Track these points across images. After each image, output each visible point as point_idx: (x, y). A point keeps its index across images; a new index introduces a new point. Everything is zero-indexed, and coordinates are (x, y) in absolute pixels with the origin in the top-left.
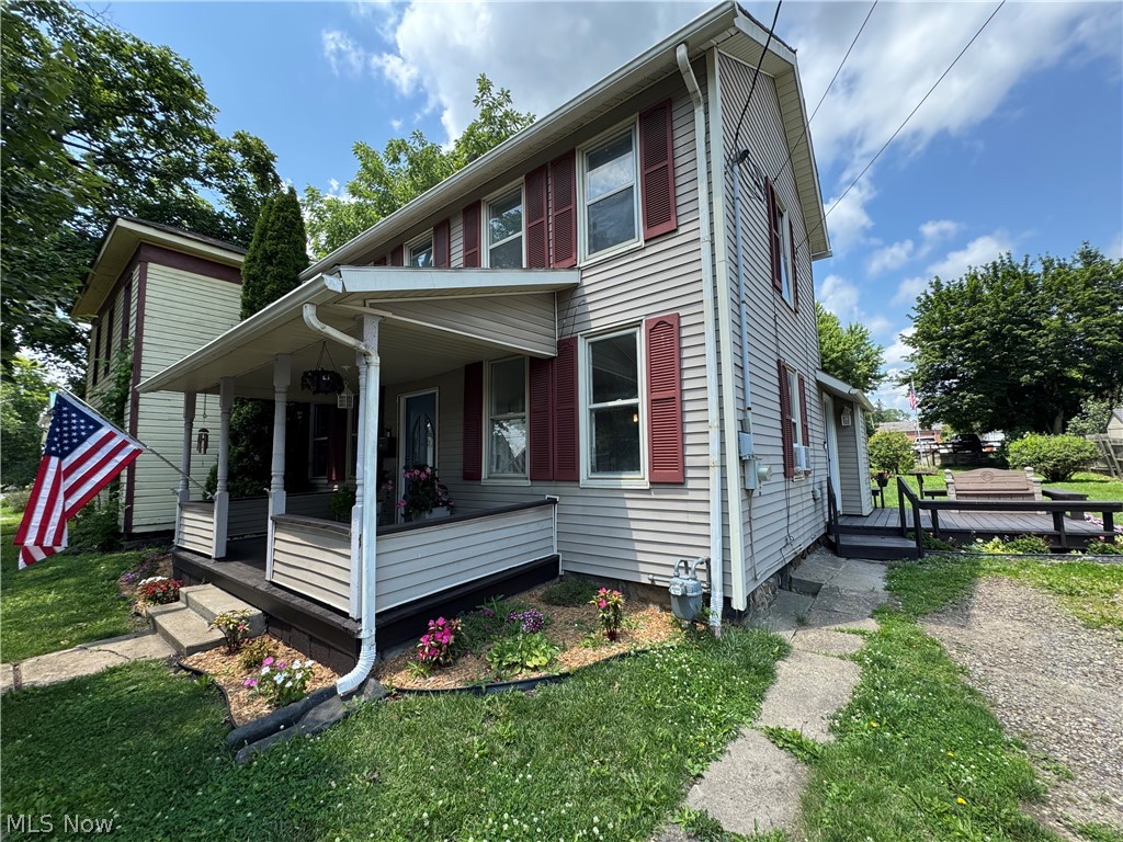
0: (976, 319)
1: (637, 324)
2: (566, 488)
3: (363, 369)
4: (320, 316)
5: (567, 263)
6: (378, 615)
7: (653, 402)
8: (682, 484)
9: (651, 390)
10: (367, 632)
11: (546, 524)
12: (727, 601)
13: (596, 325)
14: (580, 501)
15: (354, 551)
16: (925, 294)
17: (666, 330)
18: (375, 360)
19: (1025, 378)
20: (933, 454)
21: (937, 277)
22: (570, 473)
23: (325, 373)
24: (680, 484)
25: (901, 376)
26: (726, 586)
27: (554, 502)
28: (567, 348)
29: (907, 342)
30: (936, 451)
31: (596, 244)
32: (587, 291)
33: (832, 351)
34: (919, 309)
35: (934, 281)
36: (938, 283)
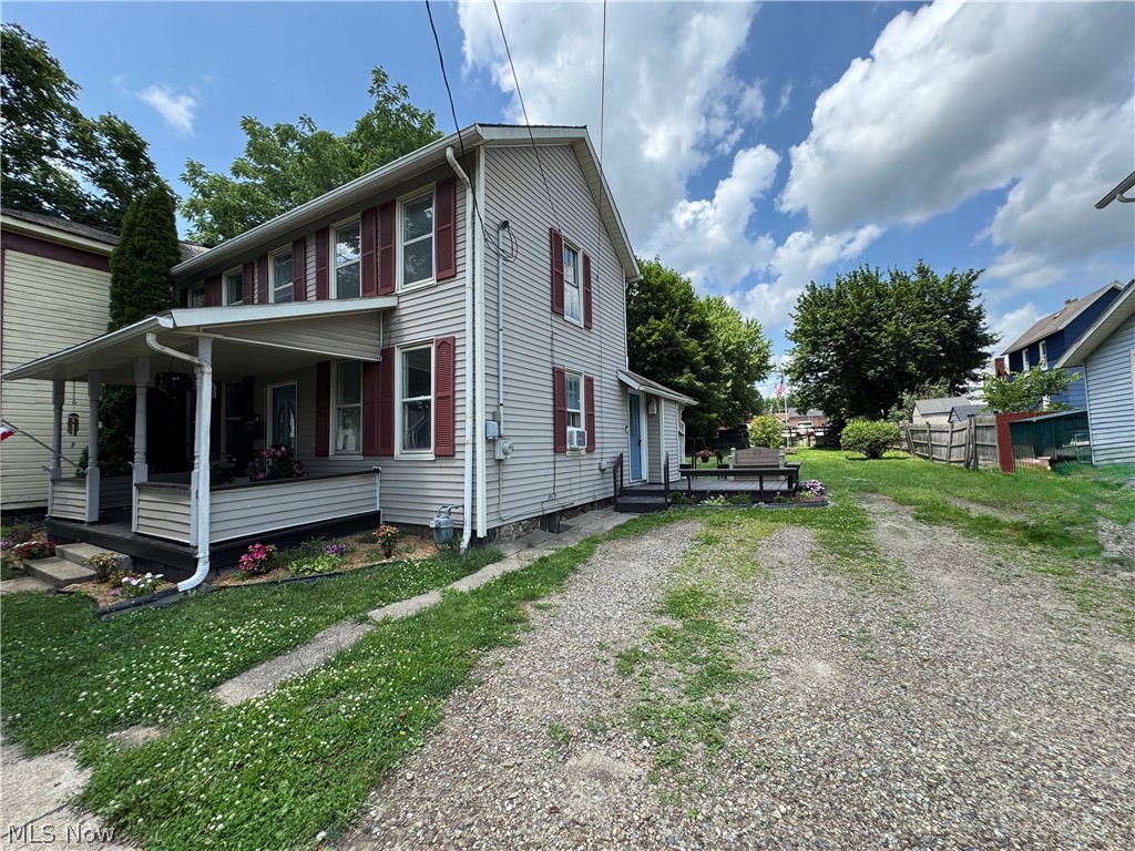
0: (838, 321)
1: (430, 342)
2: (386, 461)
3: (198, 375)
4: (159, 340)
5: (388, 290)
6: (211, 545)
7: (437, 398)
8: (453, 456)
9: (437, 391)
10: (203, 554)
11: (370, 488)
12: (474, 532)
13: (409, 339)
14: (394, 471)
15: (193, 502)
16: (802, 296)
17: (447, 346)
18: (208, 369)
19: (871, 373)
20: (809, 436)
21: (812, 282)
22: (388, 450)
23: (176, 375)
24: (452, 455)
25: (783, 368)
26: (473, 523)
27: (378, 471)
28: (388, 354)
29: (790, 339)
30: (812, 434)
31: (408, 279)
32: (402, 312)
33: (730, 343)
34: (799, 309)
35: (810, 284)
36: (813, 287)
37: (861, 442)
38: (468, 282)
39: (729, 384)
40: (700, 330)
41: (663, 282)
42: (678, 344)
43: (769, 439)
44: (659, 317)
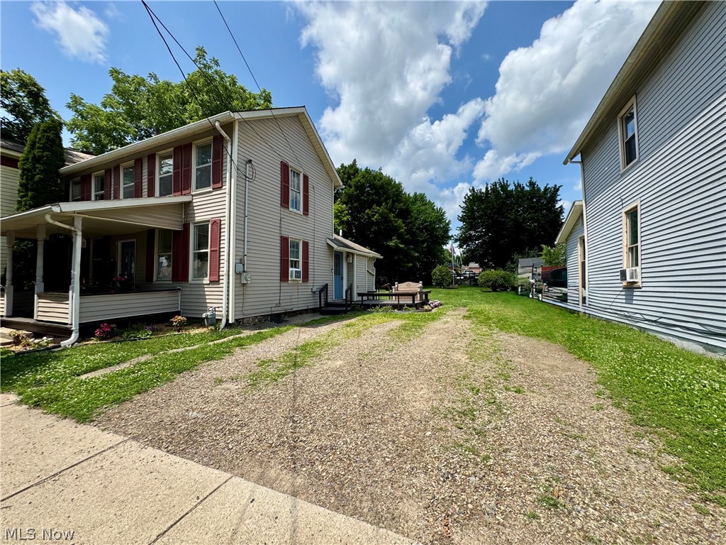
1: (209, 221)
2: (184, 284)
3: (74, 236)
4: (52, 218)
5: (187, 191)
6: (80, 324)
7: (211, 251)
8: (219, 281)
9: (211, 247)
10: (75, 327)
11: (176, 298)
12: (228, 320)
13: (197, 219)
14: (188, 289)
15: (70, 302)
16: (467, 195)
17: (217, 224)
18: (80, 233)
21: (473, 187)
22: (185, 278)
23: (61, 235)
24: (217, 281)
26: (228, 316)
27: (180, 289)
28: (186, 227)
31: (197, 188)
32: (194, 205)
33: (426, 222)
34: (465, 203)
35: (471, 188)
36: (473, 189)
37: (488, 282)
38: (227, 191)
39: (425, 245)
40: (405, 214)
41: (382, 184)
42: (390, 221)
43: (443, 279)
44: (379, 205)
